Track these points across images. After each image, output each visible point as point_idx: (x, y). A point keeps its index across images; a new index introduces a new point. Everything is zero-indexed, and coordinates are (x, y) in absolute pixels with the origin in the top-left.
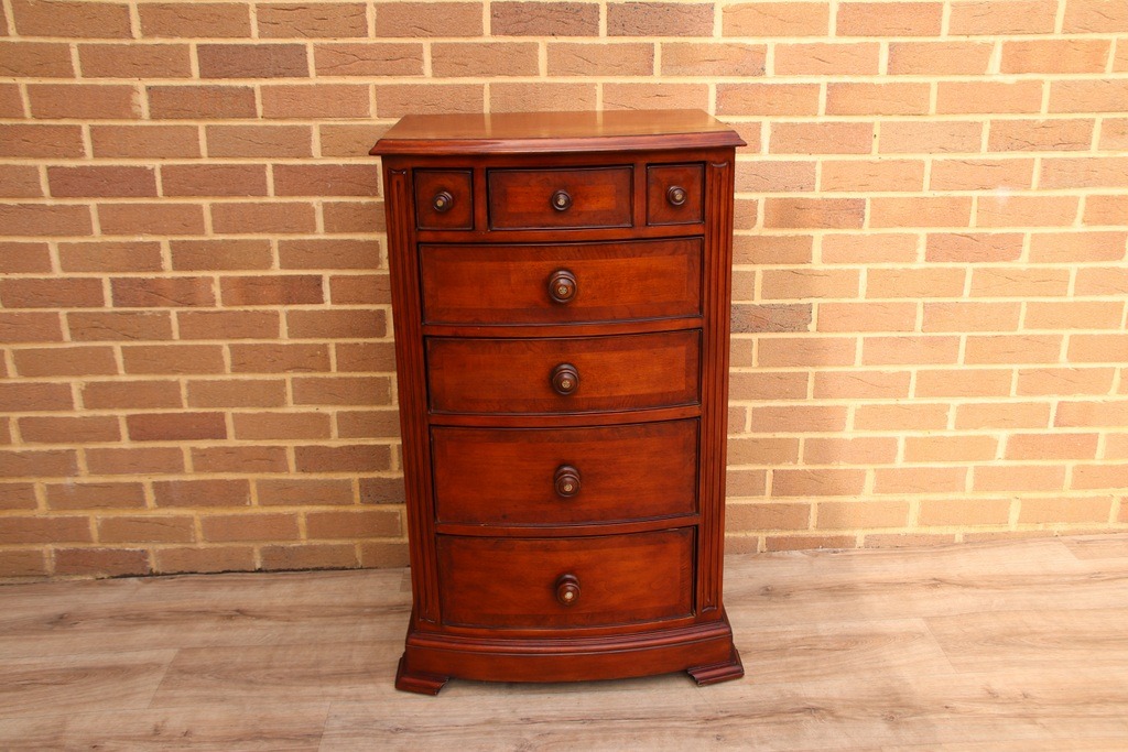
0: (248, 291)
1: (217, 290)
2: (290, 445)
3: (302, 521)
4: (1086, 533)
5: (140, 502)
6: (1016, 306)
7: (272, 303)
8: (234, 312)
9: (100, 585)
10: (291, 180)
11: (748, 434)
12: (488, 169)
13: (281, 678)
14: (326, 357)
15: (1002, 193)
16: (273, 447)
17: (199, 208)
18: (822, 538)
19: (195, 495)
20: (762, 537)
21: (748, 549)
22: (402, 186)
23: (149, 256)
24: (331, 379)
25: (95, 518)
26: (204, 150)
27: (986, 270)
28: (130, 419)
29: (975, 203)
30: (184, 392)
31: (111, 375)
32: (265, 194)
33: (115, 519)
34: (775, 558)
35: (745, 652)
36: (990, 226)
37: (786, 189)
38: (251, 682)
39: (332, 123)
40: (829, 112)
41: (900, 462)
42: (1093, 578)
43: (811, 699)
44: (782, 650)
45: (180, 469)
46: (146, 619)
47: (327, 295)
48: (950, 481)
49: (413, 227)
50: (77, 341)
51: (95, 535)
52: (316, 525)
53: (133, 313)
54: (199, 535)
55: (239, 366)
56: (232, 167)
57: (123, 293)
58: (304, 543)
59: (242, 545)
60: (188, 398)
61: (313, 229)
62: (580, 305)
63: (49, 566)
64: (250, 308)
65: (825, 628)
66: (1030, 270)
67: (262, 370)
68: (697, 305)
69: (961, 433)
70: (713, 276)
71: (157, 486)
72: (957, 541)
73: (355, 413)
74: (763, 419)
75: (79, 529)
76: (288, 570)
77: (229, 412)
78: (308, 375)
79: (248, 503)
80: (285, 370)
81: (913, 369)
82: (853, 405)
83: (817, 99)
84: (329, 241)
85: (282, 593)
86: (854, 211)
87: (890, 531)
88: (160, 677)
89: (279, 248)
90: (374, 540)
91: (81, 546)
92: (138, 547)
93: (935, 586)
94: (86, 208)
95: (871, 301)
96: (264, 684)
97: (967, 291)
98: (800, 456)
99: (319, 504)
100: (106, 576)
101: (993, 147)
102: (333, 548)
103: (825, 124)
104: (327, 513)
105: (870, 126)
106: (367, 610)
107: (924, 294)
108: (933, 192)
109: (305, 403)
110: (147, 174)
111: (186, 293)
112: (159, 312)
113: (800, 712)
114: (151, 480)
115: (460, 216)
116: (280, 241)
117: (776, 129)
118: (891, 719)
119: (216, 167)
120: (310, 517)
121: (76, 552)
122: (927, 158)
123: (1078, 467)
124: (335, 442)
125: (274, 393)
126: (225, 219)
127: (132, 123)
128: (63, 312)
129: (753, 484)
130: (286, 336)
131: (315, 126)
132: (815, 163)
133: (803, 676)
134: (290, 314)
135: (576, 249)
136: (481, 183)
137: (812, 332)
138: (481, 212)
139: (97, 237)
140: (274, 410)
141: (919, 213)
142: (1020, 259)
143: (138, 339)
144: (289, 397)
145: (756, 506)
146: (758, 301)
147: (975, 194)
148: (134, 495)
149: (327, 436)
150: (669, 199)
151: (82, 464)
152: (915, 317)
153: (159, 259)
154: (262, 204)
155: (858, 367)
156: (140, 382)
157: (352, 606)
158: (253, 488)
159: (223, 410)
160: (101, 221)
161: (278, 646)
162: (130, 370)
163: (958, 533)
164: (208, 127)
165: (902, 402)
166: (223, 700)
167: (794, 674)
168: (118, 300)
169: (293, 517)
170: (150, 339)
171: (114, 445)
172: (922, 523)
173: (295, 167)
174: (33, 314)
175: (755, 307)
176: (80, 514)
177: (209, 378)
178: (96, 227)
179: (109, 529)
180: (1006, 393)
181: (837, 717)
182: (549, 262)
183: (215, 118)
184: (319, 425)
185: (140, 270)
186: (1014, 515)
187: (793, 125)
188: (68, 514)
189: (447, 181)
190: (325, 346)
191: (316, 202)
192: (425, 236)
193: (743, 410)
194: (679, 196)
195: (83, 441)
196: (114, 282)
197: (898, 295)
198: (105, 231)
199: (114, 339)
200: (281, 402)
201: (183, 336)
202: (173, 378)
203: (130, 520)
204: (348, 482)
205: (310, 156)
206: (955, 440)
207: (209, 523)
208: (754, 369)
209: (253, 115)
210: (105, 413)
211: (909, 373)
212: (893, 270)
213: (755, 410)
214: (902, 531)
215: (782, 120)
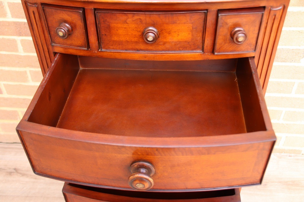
7: (11, 35)
12: (95, 9)
16: (26, 99)
22: (36, 13)
55: (2, 64)
77: (2, 83)
78: (37, 70)
79: (19, 119)
98: (282, 117)
109: (38, 81)
125: (22, 77)
130: (22, 51)
134: (22, 41)
136: (91, 19)
138: (93, 39)
140: (23, 84)
144: (30, 78)
158: (20, 113)
192: (58, 50)
200: (26, 80)
207: (3, 125)
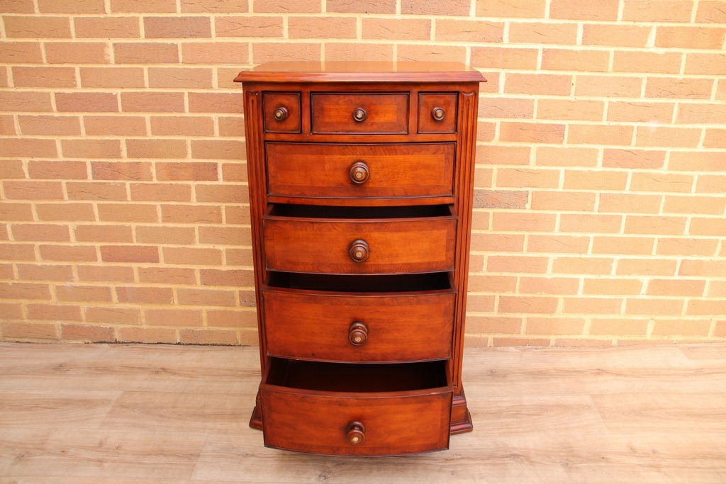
0: (172, 171)
1: (153, 171)
2: (197, 268)
3: (204, 315)
4: (693, 342)
5: (109, 300)
6: (659, 198)
7: (187, 180)
8: (164, 185)
9: (86, 347)
10: (200, 103)
11: (484, 273)
12: (311, 92)
13: (180, 415)
14: (219, 214)
15: (653, 125)
16: (186, 269)
17: (143, 119)
18: (528, 340)
19: (140, 296)
20: (490, 338)
21: (481, 345)
22: (255, 103)
23: (113, 149)
24: (222, 228)
25: (84, 307)
26: (147, 84)
27: (641, 173)
28: (102, 248)
29: (635, 130)
30: (134, 233)
31: (91, 221)
32: (183, 111)
33: (94, 308)
34: (498, 351)
35: (475, 414)
36: (644, 145)
37: (514, 116)
38: (162, 416)
39: (225, 67)
40: (543, 68)
41: (580, 294)
42: (698, 372)
43: (515, 449)
44: (498, 414)
45: (131, 280)
46: (108, 370)
47: (220, 176)
48: (612, 307)
49: (262, 130)
50: (72, 199)
51: (84, 317)
52: (213, 318)
53: (105, 184)
54: (144, 320)
55: (167, 218)
56: (163, 94)
57: (99, 171)
58: (206, 329)
59: (168, 328)
60: (136, 237)
61: (212, 134)
62: (371, 185)
63: (59, 334)
64: (172, 182)
65: (528, 400)
66: (668, 175)
67: (180, 221)
68: (450, 188)
69: (620, 277)
70: (462, 170)
71: (118, 289)
72: (613, 344)
73: (237, 250)
74: (495, 264)
75: (74, 313)
76: (196, 344)
77: (161, 246)
78: (208, 225)
79: (172, 303)
80: (194, 222)
81: (592, 236)
82: (552, 257)
83: (536, 59)
84: (222, 141)
85: (191, 358)
86: (558, 132)
87: (571, 337)
88: (108, 409)
89: (192, 145)
90: (248, 329)
91: (76, 323)
92: (108, 326)
93: (598, 374)
94: (77, 118)
95: (567, 190)
96: (169, 418)
97: (628, 187)
98: (517, 288)
99: (214, 305)
100: (90, 342)
101: (648, 95)
102: (223, 333)
103: (540, 76)
104: (220, 311)
105: (570, 78)
106: (240, 373)
107: (600, 188)
108: (608, 122)
109: (206, 242)
110: (112, 98)
111: (136, 172)
112: (120, 184)
113: (507, 457)
114: (115, 286)
115: (292, 124)
116: (192, 141)
117: (509, 77)
118: (566, 465)
119: (154, 94)
120: (209, 313)
121: (73, 327)
122: (606, 100)
123: (691, 301)
124: (224, 267)
125: (187, 236)
126: (159, 127)
127: (104, 66)
128: (64, 182)
129: (486, 304)
130: (195, 200)
131: (215, 69)
132: (533, 100)
133: (511, 432)
134: (197, 186)
135: (369, 148)
136: (306, 101)
137: (528, 210)
138: (306, 122)
139: (83, 136)
140: (188, 246)
141: (599, 135)
142: (662, 168)
143: (107, 199)
144: (197, 238)
145: (488, 318)
146: (494, 188)
147: (636, 125)
148: (105, 295)
149: (220, 263)
150: (433, 117)
151: (75, 274)
152: (594, 202)
153: (119, 151)
154: (182, 117)
155: (556, 233)
156: (108, 226)
157: (231, 370)
158: (175, 293)
159: (157, 245)
160: (86, 126)
161: (182, 393)
162: (102, 219)
163: (614, 339)
164: (149, 69)
165: (583, 256)
166: (143, 427)
167: (505, 430)
168: (95, 175)
169: (199, 312)
170: (113, 200)
171: (93, 264)
172: (592, 333)
173: (202, 94)
174: (47, 182)
175: (492, 192)
176: (75, 304)
177: (149, 225)
178: (83, 131)
179: (92, 314)
180: (650, 253)
181: (531, 462)
182: (349, 156)
183: (154, 63)
184: (215, 256)
185: (108, 157)
186: (650, 329)
187: (520, 75)
188: (68, 304)
189: (284, 100)
190: (219, 207)
191: (215, 117)
192: (270, 137)
193: (482, 257)
194: (440, 114)
195: (76, 260)
196: (93, 164)
197: (584, 188)
198: (88, 133)
199: (93, 199)
200: (192, 242)
201: (133, 199)
202: (127, 224)
203: (104, 309)
204: (232, 292)
205: (211, 88)
206: (616, 281)
207: (150, 314)
208: (490, 232)
209: (177, 61)
210: (88, 244)
211: (589, 238)
212: (581, 171)
213: (490, 258)
214: (579, 337)
215: (513, 72)
